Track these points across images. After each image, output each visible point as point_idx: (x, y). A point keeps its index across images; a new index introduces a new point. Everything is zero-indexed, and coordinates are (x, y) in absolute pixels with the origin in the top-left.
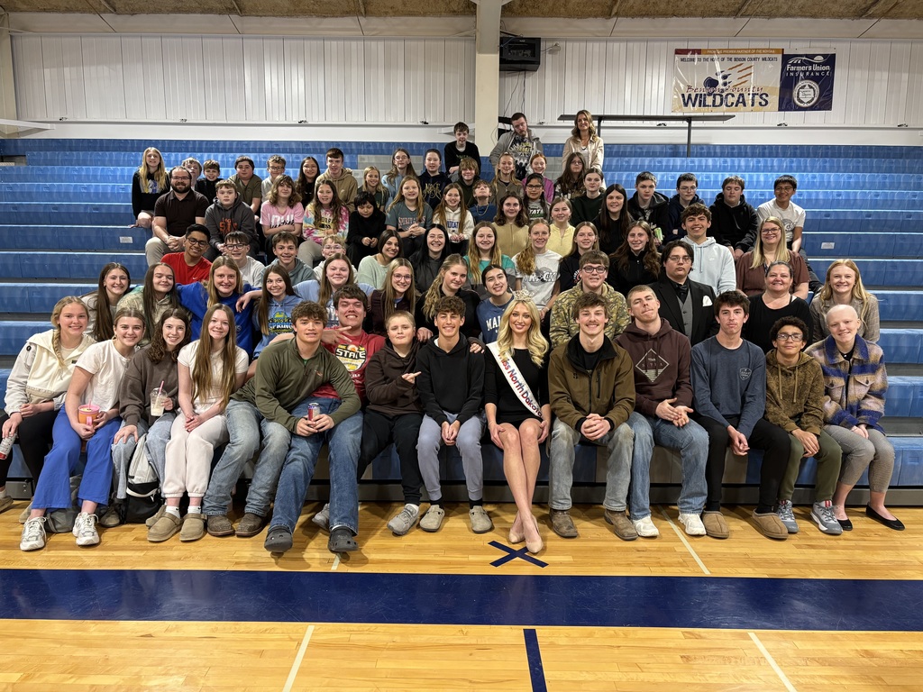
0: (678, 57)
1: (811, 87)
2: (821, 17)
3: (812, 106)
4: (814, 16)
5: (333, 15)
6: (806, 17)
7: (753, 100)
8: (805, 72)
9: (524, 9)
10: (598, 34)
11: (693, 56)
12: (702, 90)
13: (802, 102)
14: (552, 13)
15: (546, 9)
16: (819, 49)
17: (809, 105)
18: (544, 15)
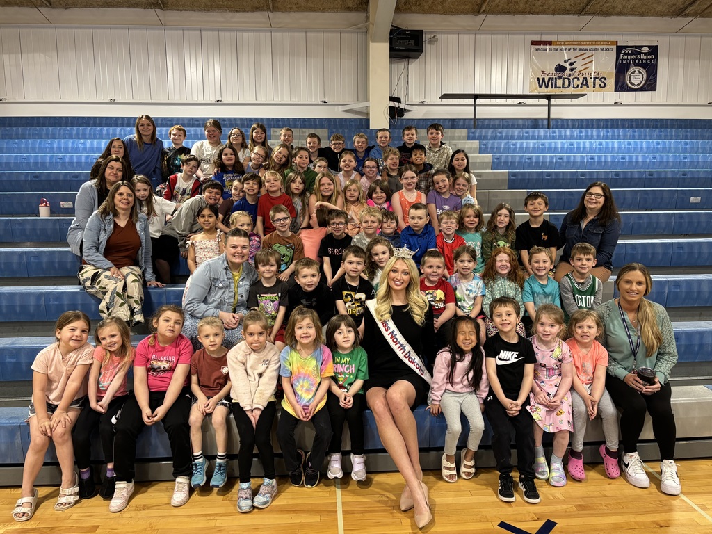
0: (534, 48)
1: (640, 72)
2: (647, 16)
3: (642, 87)
4: (642, 15)
5: (245, 10)
6: (635, 15)
7: (594, 83)
8: (635, 60)
9: (408, 6)
10: (469, 28)
11: (545, 47)
12: (553, 74)
13: (633, 84)
14: (432, 10)
15: (426, 7)
16: (645, 41)
17: (639, 86)
18: (424, 12)
